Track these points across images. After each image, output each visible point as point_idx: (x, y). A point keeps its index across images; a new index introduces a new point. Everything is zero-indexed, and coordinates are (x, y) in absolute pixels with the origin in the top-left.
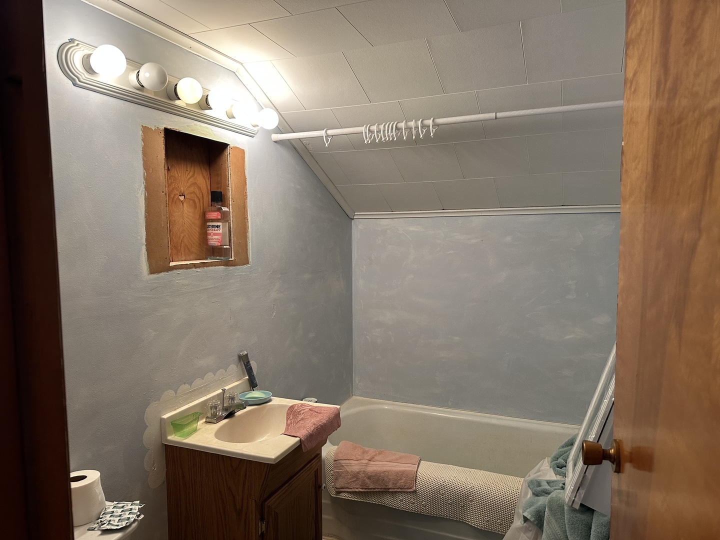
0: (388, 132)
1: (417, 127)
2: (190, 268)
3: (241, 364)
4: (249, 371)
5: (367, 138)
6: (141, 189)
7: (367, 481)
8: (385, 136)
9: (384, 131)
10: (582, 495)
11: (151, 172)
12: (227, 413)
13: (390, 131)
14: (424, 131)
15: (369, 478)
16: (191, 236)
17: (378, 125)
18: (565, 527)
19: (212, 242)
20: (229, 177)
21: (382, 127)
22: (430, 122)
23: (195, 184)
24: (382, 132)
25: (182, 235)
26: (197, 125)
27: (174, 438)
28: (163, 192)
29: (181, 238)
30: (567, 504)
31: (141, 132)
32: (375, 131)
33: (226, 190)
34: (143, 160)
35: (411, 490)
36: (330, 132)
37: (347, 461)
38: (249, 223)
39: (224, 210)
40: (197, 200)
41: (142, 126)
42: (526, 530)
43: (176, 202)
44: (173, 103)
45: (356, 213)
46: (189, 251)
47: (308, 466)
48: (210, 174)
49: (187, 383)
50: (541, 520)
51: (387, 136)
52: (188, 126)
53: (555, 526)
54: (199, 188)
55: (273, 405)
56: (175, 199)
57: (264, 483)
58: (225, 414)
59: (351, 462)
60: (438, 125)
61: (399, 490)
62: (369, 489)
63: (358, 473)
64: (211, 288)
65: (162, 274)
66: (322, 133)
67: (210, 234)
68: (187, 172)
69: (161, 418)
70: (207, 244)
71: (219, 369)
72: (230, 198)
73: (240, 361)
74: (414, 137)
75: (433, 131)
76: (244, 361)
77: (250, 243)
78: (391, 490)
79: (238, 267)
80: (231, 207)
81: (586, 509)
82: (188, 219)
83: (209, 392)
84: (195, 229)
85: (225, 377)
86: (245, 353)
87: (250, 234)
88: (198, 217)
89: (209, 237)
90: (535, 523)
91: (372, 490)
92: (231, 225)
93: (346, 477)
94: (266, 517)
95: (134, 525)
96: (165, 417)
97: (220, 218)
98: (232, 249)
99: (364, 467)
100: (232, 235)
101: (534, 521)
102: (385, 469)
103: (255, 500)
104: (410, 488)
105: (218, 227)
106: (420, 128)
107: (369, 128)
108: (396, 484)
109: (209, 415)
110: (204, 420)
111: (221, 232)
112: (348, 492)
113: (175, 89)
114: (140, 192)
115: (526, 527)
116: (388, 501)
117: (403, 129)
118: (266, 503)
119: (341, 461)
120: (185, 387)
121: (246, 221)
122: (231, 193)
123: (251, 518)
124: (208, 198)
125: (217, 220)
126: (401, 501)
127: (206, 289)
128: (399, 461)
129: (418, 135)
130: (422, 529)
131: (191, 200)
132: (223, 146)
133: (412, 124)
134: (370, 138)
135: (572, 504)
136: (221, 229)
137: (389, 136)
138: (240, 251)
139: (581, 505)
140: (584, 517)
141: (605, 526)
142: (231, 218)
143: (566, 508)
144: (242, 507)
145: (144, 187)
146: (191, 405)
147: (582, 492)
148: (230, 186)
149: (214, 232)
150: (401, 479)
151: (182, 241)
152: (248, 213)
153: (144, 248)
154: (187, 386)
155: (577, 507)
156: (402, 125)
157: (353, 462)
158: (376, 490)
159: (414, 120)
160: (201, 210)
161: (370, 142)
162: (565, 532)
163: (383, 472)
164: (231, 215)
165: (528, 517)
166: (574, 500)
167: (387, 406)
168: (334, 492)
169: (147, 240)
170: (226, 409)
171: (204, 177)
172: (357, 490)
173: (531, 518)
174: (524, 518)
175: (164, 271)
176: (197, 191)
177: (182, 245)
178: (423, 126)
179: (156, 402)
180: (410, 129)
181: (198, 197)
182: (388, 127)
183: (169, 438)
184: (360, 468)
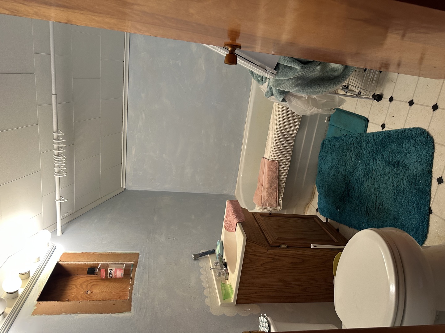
0: (60, 161)
1: (58, 143)
2: (133, 288)
3: (200, 259)
4: (205, 254)
5: (63, 175)
6: (74, 316)
7: (273, 188)
8: (62, 163)
9: (59, 164)
10: (269, 68)
11: (64, 310)
12: (224, 267)
13: (59, 160)
14: (61, 138)
15: (271, 187)
16: (115, 287)
17: (55, 167)
18: (286, 79)
19: (121, 275)
20: (79, 262)
21: (56, 165)
22: (55, 135)
23: (81, 285)
24: (60, 165)
25: (113, 293)
26: (40, 281)
27: (233, 298)
28: (79, 303)
29: (115, 293)
30: (274, 77)
31: (36, 316)
32: (59, 169)
33: (88, 265)
34: (55, 314)
35: (278, 163)
36: (58, 198)
37: (263, 198)
38: (112, 252)
39: (100, 267)
40: (92, 284)
41: (32, 315)
42: (290, 101)
43: (91, 296)
44: (20, 295)
45: (121, 187)
46: (124, 289)
47: (257, 220)
48: (77, 275)
49: (203, 290)
50: (283, 92)
51: (63, 162)
52: (39, 287)
53: (285, 85)
54: (85, 282)
55: (224, 240)
56: (89, 297)
57: (258, 244)
58: (224, 268)
59: (263, 197)
60: (58, 130)
61: (278, 170)
62: (277, 187)
63: (268, 193)
64: (148, 276)
65: (133, 304)
66: (58, 203)
67: (115, 276)
68: (73, 289)
69: (221, 306)
70: (122, 278)
71: (200, 272)
72: (93, 262)
73: (198, 259)
74: (64, 145)
75: (61, 133)
76: (198, 257)
77: (126, 252)
78: (278, 175)
79: (139, 259)
80: (99, 262)
81: (277, 67)
82: (103, 289)
83: (212, 278)
84: (111, 285)
85: (206, 268)
86: (193, 256)
87: (119, 252)
88: (103, 284)
89: (117, 276)
90: (285, 95)
91: (278, 185)
92: (111, 263)
93: (271, 200)
94: (279, 244)
95: (269, 319)
96: (220, 303)
97: (105, 269)
98: (127, 262)
99: (265, 189)
100: (118, 262)
101: (284, 96)
102: (266, 178)
103: (268, 250)
104: (277, 164)
105: (111, 271)
106: (59, 141)
107: (56, 173)
108: (274, 172)
109: (224, 277)
110: (227, 280)
111: (114, 269)
112: (278, 199)
113: (10, 293)
114: (76, 317)
115: (288, 100)
116: (284, 177)
117: (59, 151)
118: (271, 244)
119: (263, 203)
120: (206, 292)
121: (110, 254)
122: (90, 262)
123: (278, 253)
124: (92, 277)
125: (106, 271)
126: (284, 169)
127: (148, 279)
128: (263, 169)
129: (63, 143)
130: (300, 159)
131: (91, 287)
132: (58, 266)
133: (56, 146)
134: (63, 173)
135: (274, 74)
136: (112, 269)
137: (62, 161)
138: (129, 258)
139: (275, 69)
140: (281, 68)
141: (285, 58)
142: (107, 262)
143: (276, 78)
144: (272, 258)
145: (73, 314)
146: (216, 288)
147: (267, 68)
148: (85, 262)
149: (114, 273)
150: (272, 169)
151: (117, 293)
152: (105, 252)
153: (113, 315)
154: (205, 291)
155: (275, 72)
156: (56, 152)
157: (263, 195)
158: (278, 183)
159: (53, 145)
160: (99, 281)
161: (66, 173)
162: (288, 79)
163: (268, 178)
164: (105, 262)
165: (282, 99)
166: (272, 73)
167: (240, 175)
168: (279, 207)
169: (108, 313)
170: (222, 268)
171: (78, 279)
172: (278, 194)
173: (282, 97)
174: (283, 101)
175: (131, 303)
176: (86, 284)
177: (120, 293)
178: (58, 139)
179: (210, 309)
180: (59, 147)
181: (91, 283)
182: (56, 161)
183: (232, 301)
184: (266, 192)
